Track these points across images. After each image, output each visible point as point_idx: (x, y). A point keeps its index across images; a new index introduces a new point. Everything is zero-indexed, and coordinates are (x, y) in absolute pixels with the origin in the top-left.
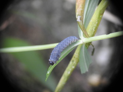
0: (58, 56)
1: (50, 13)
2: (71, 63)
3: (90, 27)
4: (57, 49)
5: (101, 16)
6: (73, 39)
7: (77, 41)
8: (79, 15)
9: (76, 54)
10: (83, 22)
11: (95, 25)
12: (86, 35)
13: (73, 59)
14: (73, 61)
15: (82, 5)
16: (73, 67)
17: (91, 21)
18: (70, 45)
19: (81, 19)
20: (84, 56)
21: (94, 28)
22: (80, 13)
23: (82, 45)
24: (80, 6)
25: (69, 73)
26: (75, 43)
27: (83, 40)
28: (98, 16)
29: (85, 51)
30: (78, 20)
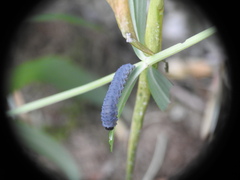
2: (138, 98)
3: (150, 37)
8: (126, 33)
9: (142, 83)
11: (157, 31)
14: (141, 95)
15: (127, 17)
16: (145, 104)
17: (148, 26)
19: (132, 37)
21: (157, 36)
22: (127, 29)
24: (124, 18)
27: (147, 62)
30: (129, 40)
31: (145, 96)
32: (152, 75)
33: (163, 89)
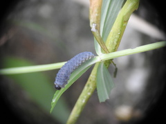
0: (67, 78)
1: (63, 24)
2: (86, 88)
4: (65, 68)
5: (124, 25)
6: (88, 55)
7: (93, 57)
8: (93, 23)
9: (92, 76)
10: (99, 32)
11: (117, 36)
12: (105, 50)
13: (88, 82)
14: (89, 86)
15: (98, 10)
16: (89, 94)
18: (83, 64)
19: (96, 28)
20: (103, 78)
21: (116, 40)
22: (95, 20)
23: (100, 63)
24: (96, 10)
25: (84, 101)
26: (90, 60)
27: (101, 57)
28: (120, 24)
29: (104, 72)
30: (93, 29)
31: (91, 87)
32: (102, 70)
33: (107, 86)
